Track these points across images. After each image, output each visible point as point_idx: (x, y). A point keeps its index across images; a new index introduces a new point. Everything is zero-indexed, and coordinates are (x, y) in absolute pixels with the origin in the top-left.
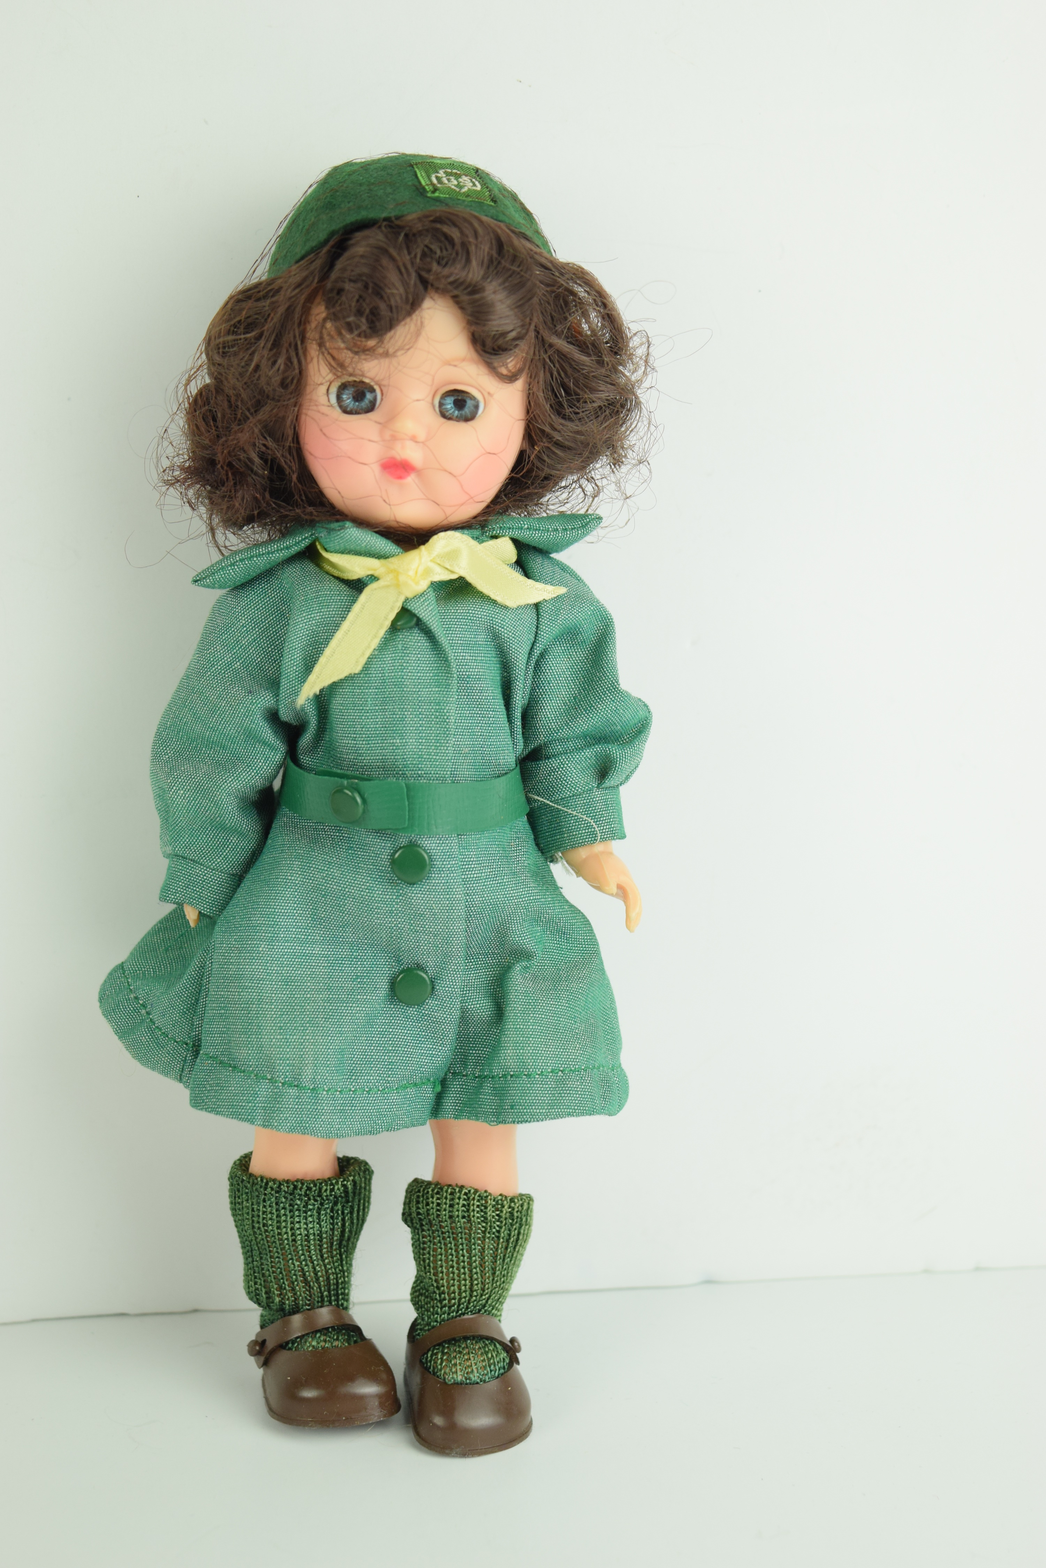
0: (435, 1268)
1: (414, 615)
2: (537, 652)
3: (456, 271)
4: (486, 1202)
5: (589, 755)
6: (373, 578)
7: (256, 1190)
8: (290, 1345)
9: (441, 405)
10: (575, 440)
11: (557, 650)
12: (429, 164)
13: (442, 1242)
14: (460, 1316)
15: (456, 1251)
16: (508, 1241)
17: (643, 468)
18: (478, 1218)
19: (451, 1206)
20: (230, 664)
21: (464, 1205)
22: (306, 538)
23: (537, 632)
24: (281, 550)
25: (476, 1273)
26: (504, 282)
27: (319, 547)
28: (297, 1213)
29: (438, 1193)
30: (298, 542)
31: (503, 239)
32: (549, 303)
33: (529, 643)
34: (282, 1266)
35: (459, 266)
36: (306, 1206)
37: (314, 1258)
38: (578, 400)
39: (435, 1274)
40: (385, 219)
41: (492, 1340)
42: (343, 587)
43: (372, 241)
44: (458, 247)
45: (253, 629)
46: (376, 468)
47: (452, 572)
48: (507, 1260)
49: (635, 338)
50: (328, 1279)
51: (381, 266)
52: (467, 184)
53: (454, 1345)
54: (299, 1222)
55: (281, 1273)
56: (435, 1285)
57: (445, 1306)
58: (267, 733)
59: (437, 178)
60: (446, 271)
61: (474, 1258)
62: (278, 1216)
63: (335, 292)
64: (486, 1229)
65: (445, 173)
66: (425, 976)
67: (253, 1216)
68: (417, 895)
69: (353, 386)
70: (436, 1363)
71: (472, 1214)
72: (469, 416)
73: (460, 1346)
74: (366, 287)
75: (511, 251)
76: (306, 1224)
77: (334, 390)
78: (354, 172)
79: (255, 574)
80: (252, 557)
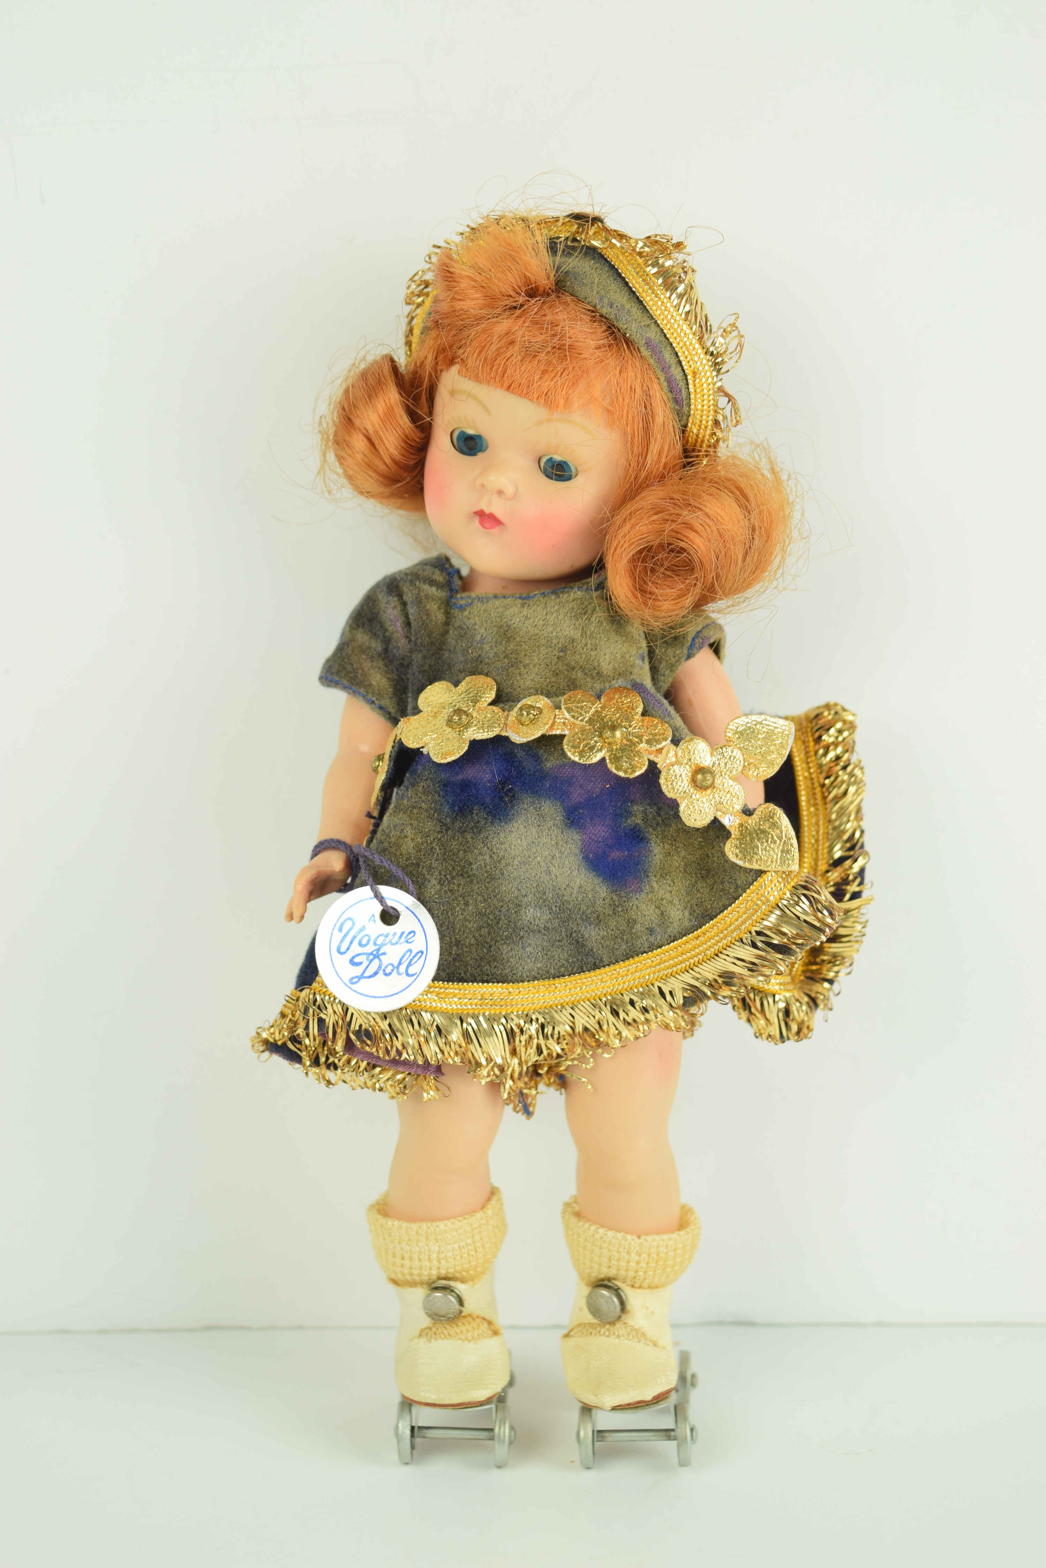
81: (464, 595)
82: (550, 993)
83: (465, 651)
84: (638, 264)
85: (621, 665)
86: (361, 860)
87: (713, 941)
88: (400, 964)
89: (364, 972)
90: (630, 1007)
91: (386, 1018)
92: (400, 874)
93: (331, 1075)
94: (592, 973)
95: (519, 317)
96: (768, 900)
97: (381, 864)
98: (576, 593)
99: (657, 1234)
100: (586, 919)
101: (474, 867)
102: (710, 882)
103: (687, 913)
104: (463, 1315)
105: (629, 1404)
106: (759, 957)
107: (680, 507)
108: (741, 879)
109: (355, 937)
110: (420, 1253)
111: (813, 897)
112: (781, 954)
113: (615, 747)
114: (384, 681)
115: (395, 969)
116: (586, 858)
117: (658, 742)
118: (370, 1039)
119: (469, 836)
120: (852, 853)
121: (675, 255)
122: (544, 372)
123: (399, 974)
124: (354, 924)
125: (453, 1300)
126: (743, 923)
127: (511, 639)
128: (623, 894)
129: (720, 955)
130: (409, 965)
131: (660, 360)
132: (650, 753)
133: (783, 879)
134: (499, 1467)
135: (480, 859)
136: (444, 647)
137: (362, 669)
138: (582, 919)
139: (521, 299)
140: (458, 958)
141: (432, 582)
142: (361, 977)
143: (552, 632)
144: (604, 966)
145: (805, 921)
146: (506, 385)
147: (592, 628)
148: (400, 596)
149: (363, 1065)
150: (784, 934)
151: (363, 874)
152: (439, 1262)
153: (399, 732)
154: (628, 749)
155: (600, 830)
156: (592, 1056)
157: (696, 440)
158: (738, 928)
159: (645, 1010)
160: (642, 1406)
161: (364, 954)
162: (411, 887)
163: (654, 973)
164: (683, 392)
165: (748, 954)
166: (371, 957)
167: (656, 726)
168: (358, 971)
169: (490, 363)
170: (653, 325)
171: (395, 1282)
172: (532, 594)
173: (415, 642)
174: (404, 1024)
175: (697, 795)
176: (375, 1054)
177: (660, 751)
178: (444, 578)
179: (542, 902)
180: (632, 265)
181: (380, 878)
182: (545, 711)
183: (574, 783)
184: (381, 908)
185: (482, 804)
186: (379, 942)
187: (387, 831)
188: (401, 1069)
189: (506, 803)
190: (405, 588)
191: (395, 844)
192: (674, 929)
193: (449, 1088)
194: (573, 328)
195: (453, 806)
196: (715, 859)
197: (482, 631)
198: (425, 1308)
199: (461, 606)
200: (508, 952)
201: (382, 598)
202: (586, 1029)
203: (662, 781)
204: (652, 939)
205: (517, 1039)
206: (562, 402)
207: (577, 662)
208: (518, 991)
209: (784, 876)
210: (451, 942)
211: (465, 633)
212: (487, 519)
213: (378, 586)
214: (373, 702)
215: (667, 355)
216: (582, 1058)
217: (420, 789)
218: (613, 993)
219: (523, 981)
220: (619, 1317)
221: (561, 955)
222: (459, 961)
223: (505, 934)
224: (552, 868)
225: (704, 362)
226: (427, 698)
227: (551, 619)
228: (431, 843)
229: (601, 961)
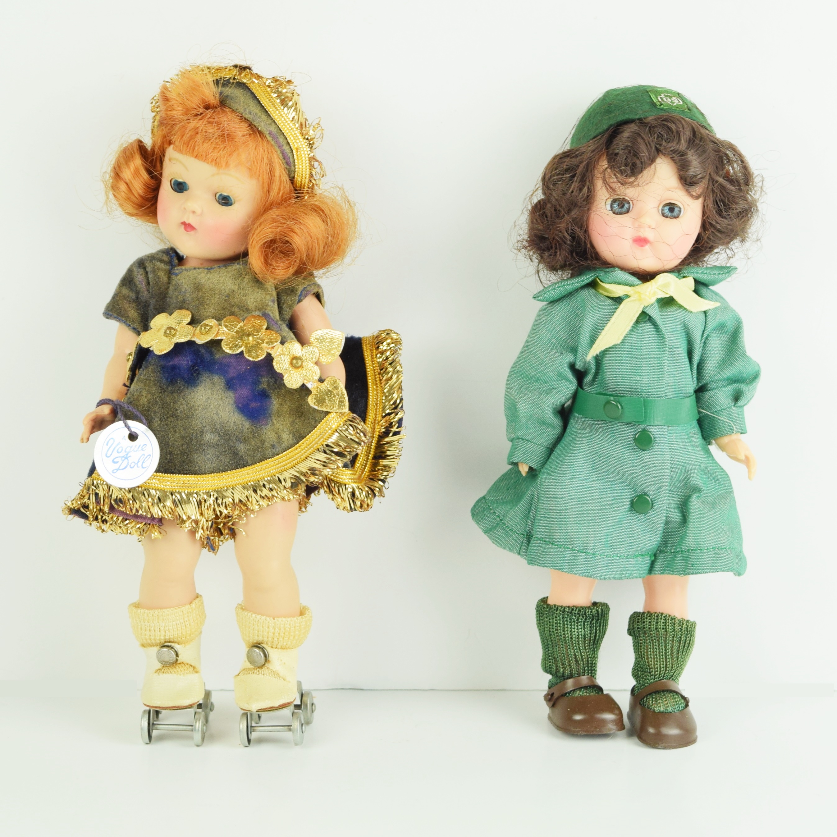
0: (647, 655)
1: (648, 315)
2: (705, 335)
3: (673, 145)
4: (675, 621)
5: (730, 389)
6: (627, 296)
7: (552, 611)
8: (567, 695)
9: (662, 210)
10: (727, 228)
11: (714, 335)
12: (657, 92)
13: (651, 642)
14: (660, 680)
15: (659, 646)
16: (685, 642)
17: (758, 243)
18: (670, 629)
19: (657, 623)
20: (550, 340)
21: (663, 623)
22: (592, 276)
23: (705, 326)
24: (579, 282)
25: (669, 658)
26: (696, 151)
27: (599, 281)
28: (573, 623)
29: (649, 616)
30: (587, 278)
31: (695, 129)
32: (716, 161)
33: (702, 330)
34: (564, 652)
35: (675, 143)
36: (578, 620)
37: (581, 648)
38: (730, 208)
39: (648, 659)
40: (639, 119)
41: (677, 693)
42: (610, 301)
43: (632, 130)
44: (675, 133)
45: (563, 322)
46: (631, 241)
47: (667, 293)
48: (684, 653)
49: (757, 178)
50: (588, 661)
51: (637, 142)
52: (676, 101)
53: (658, 694)
54: (574, 628)
55: (564, 656)
56: (647, 664)
57: (652, 675)
58: (569, 375)
59: (661, 98)
60: (670, 145)
61: (668, 651)
62: (564, 625)
63: (614, 154)
64: (674, 635)
65: (664, 95)
66: (648, 498)
67: (550, 625)
68: (646, 456)
69: (619, 200)
70: (649, 703)
71: (667, 627)
72: (676, 216)
73: (661, 695)
74: (630, 152)
75: (700, 135)
76: (577, 629)
77: (609, 202)
78: (618, 95)
79: (564, 294)
80: (564, 285)
81: (179, 268)
82: (220, 480)
83: (177, 297)
84: (267, 92)
85: (260, 305)
86: (118, 407)
87: (304, 450)
88: (138, 462)
89: (120, 466)
90: (263, 489)
91: (130, 492)
92: (138, 414)
93: (104, 527)
94: (243, 469)
95: (200, 119)
96: (331, 428)
97: (128, 409)
98: (236, 266)
99: (285, 617)
100: (239, 440)
101: (178, 411)
102: (303, 419)
103: (291, 436)
104: (178, 662)
105: (266, 709)
106: (328, 458)
107: (286, 219)
108: (318, 416)
109: (115, 448)
110: (155, 626)
111: (355, 426)
112: (338, 456)
113: (249, 346)
114: (136, 314)
115: (136, 465)
116: (237, 407)
117: (272, 343)
118: (122, 504)
119: (175, 395)
120: (396, 411)
121: (288, 87)
122: (215, 148)
123: (138, 466)
124: (114, 441)
125: (172, 652)
126: (319, 440)
127: (200, 291)
128: (258, 427)
129: (308, 458)
130: (143, 462)
131: (277, 142)
132: (268, 349)
133: (340, 416)
134: (198, 746)
135: (181, 407)
136: (167, 296)
137: (124, 307)
138: (236, 440)
139: (201, 110)
140: (170, 461)
141: (161, 261)
142: (117, 470)
143: (222, 287)
144: (249, 466)
145: (351, 439)
146: (195, 154)
147: (244, 284)
148: (145, 268)
149: (121, 518)
150: (340, 446)
151: (119, 415)
152: (165, 632)
153: (139, 340)
154: (257, 346)
155: (245, 392)
156: (245, 516)
157: (301, 185)
158: (317, 443)
159: (271, 490)
160: (273, 710)
161: (120, 457)
162: (144, 421)
163: (275, 469)
164: (291, 159)
165: (322, 457)
166: (123, 458)
167: (273, 335)
168: (116, 466)
169: (187, 144)
170: (273, 124)
171: (143, 645)
172: (213, 267)
173: (152, 293)
174: (140, 495)
175: (293, 371)
176: (125, 511)
177: (273, 347)
178: (168, 259)
179: (215, 431)
180: (264, 92)
181: (128, 416)
182: (214, 327)
183: (231, 366)
184: (129, 432)
185: (182, 378)
186: (127, 450)
187: (133, 392)
188: (139, 520)
189: (194, 377)
190: (147, 264)
191: (136, 399)
192: (285, 444)
193: (166, 532)
194: (229, 126)
195: (167, 379)
196: (305, 407)
197: (186, 286)
198: (157, 657)
199: (176, 273)
200: (197, 458)
201: (135, 269)
202: (240, 501)
203: (274, 364)
204: (274, 451)
205: (203, 506)
206: (224, 164)
207: (235, 302)
208: (203, 479)
209: (340, 415)
210: (167, 453)
211: (178, 288)
212: (188, 226)
213: (134, 263)
214: (129, 326)
215: (281, 140)
216: (240, 517)
217: (150, 370)
218: (254, 481)
219: (205, 474)
220: (264, 664)
221: (225, 459)
222: (171, 463)
223: (195, 448)
224: (219, 412)
225: (303, 143)
226: (155, 322)
227: (222, 280)
228: (156, 399)
229: (247, 463)
